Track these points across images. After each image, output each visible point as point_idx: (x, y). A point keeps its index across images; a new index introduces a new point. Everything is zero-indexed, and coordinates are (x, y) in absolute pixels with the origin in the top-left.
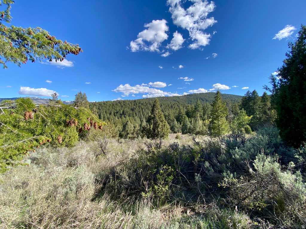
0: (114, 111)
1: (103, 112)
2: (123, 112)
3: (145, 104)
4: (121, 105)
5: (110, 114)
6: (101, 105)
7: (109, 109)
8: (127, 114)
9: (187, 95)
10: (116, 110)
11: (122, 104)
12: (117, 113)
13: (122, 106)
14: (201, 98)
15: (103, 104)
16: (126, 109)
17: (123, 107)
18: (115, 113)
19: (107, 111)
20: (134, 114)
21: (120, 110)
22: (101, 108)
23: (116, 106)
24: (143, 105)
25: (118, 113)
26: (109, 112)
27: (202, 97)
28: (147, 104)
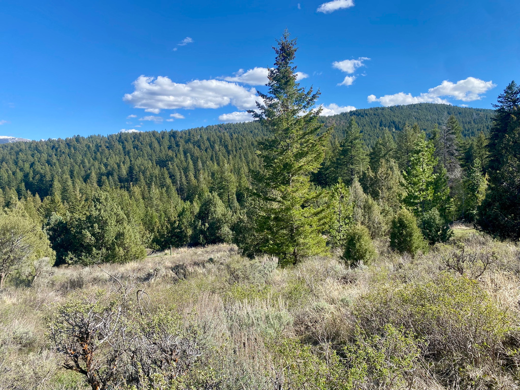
0: (99, 168)
1: (63, 172)
2: (131, 169)
3: (207, 144)
4: (124, 148)
5: (86, 179)
6: (56, 150)
7: (83, 162)
8: (142, 177)
9: (351, 112)
10: (106, 165)
11: (129, 146)
12: (109, 174)
13: (129, 153)
14: (394, 123)
15: (62, 146)
16: (139, 162)
17: (131, 154)
18: (102, 174)
19: (77, 168)
20: (167, 176)
21: (119, 166)
22: (55, 161)
23: (107, 151)
24: (199, 146)
25: (112, 175)
26: (83, 173)
27: (396, 120)
28: (214, 142)
